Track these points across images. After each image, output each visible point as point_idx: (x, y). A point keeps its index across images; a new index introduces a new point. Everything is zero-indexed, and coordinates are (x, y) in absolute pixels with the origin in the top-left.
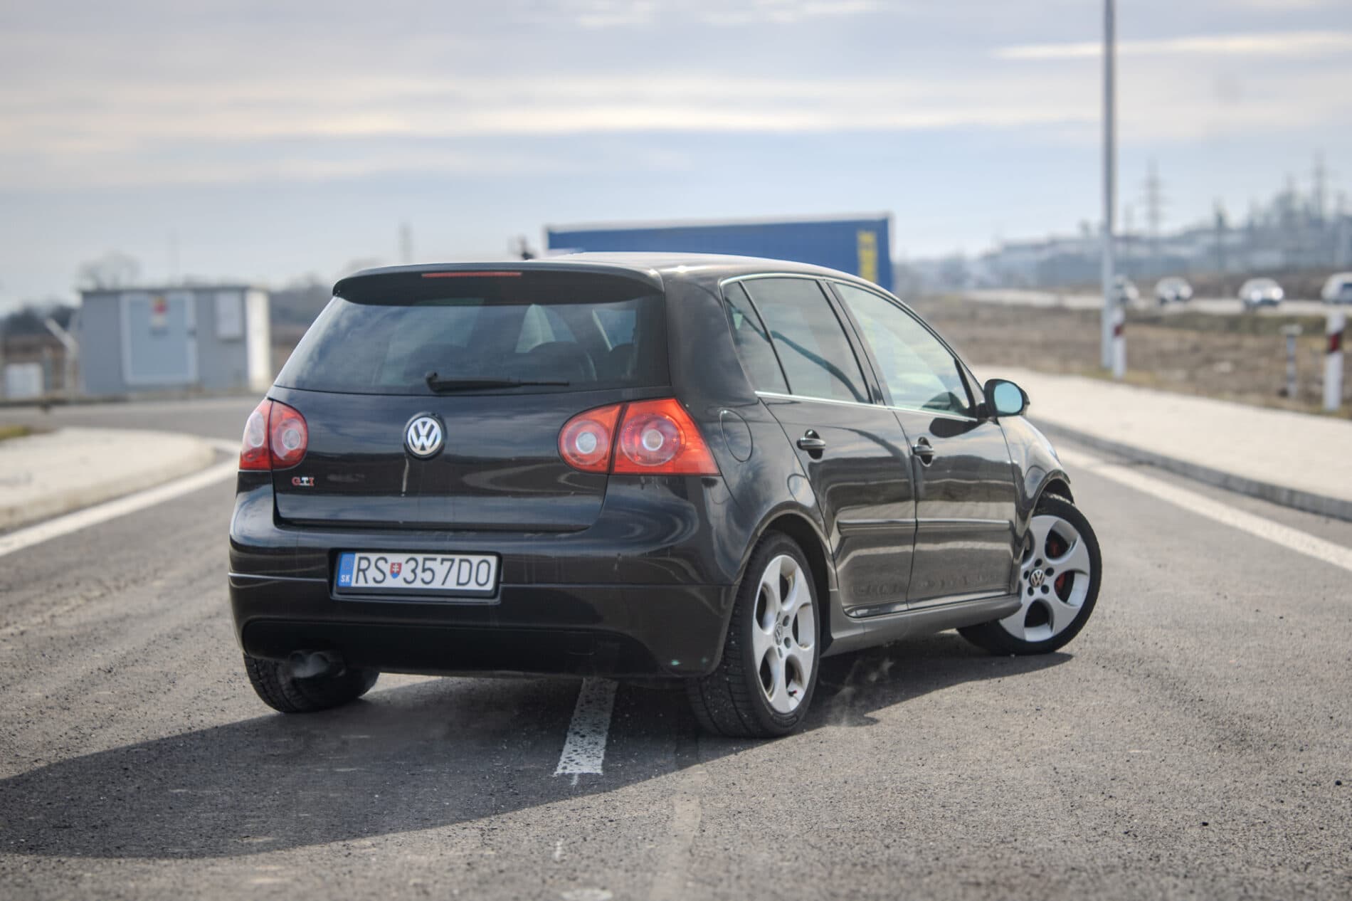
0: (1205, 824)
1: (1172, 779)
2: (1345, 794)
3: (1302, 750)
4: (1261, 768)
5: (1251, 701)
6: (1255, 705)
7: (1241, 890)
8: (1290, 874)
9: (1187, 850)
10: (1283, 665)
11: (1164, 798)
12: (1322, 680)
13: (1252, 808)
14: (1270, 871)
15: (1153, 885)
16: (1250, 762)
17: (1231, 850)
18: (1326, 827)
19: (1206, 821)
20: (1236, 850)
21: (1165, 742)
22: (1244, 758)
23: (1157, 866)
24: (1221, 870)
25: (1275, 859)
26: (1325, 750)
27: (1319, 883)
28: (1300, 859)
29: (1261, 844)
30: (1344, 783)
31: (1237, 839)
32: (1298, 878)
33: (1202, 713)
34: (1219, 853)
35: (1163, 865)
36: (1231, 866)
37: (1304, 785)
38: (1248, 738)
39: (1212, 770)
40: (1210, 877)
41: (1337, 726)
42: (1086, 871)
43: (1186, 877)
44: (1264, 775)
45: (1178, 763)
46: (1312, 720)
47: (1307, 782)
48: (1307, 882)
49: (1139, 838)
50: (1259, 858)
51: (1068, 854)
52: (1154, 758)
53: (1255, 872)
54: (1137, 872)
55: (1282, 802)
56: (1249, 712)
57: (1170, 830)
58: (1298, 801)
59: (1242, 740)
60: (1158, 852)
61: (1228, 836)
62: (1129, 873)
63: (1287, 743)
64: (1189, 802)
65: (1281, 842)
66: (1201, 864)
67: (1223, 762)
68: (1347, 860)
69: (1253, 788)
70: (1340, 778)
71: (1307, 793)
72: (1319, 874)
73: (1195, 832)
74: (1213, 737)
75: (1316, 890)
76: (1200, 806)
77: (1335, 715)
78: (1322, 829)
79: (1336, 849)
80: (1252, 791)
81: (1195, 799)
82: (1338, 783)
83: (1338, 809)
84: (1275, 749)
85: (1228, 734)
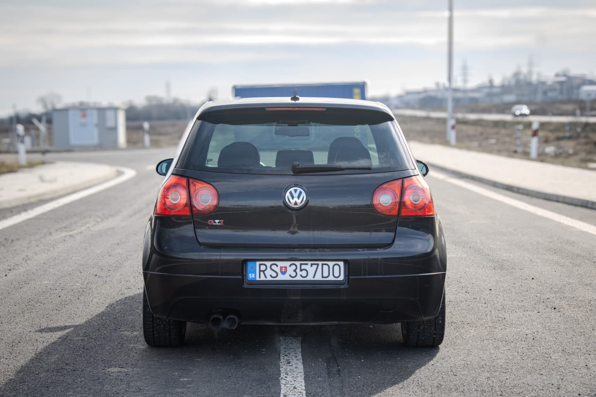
0: (490, 290)
1: (480, 277)
2: (534, 282)
3: (521, 270)
4: (508, 275)
5: (505, 255)
6: (506, 257)
7: (502, 307)
8: (517, 303)
9: (485, 297)
10: (515, 244)
11: (477, 283)
12: (528, 249)
13: (505, 286)
14: (511, 302)
15: (475, 306)
16: (505, 273)
17: (499, 297)
18: (528, 291)
19: (491, 289)
20: (500, 297)
21: (477, 267)
22: (503, 272)
23: (476, 301)
24: (496, 302)
25: (513, 299)
26: (529, 269)
27: (526, 305)
28: (520, 299)
29: (508, 295)
30: (534, 279)
31: (501, 294)
32: (520, 304)
33: (489, 259)
34: (495, 297)
35: (478, 300)
36: (499, 301)
37: (522, 279)
38: (504, 266)
39: (492, 275)
40: (493, 303)
41: (533, 263)
42: (454, 302)
43: (485, 303)
44: (509, 277)
45: (481, 273)
46: (525, 261)
47: (523, 279)
48: (522, 305)
49: (470, 294)
50: (508, 299)
51: (448, 297)
52: (473, 272)
53: (506, 302)
54: (470, 302)
55: (515, 284)
56: (504, 259)
57: (479, 292)
58: (520, 284)
59: (502, 268)
60: (476, 297)
61: (498, 293)
62: (467, 303)
63: (516, 268)
64: (485, 284)
65: (514, 295)
66: (489, 300)
67: (496, 273)
68: (535, 299)
69: (506, 280)
70: (533, 277)
71: (523, 281)
72: (526, 303)
73: (488, 292)
74: (492, 266)
75: (525, 307)
76: (489, 285)
77: (532, 260)
78: (527, 291)
79: (531, 296)
80: (505, 281)
81: (487, 283)
82: (533, 279)
83: (533, 286)
84: (513, 269)
85: (497, 265)
